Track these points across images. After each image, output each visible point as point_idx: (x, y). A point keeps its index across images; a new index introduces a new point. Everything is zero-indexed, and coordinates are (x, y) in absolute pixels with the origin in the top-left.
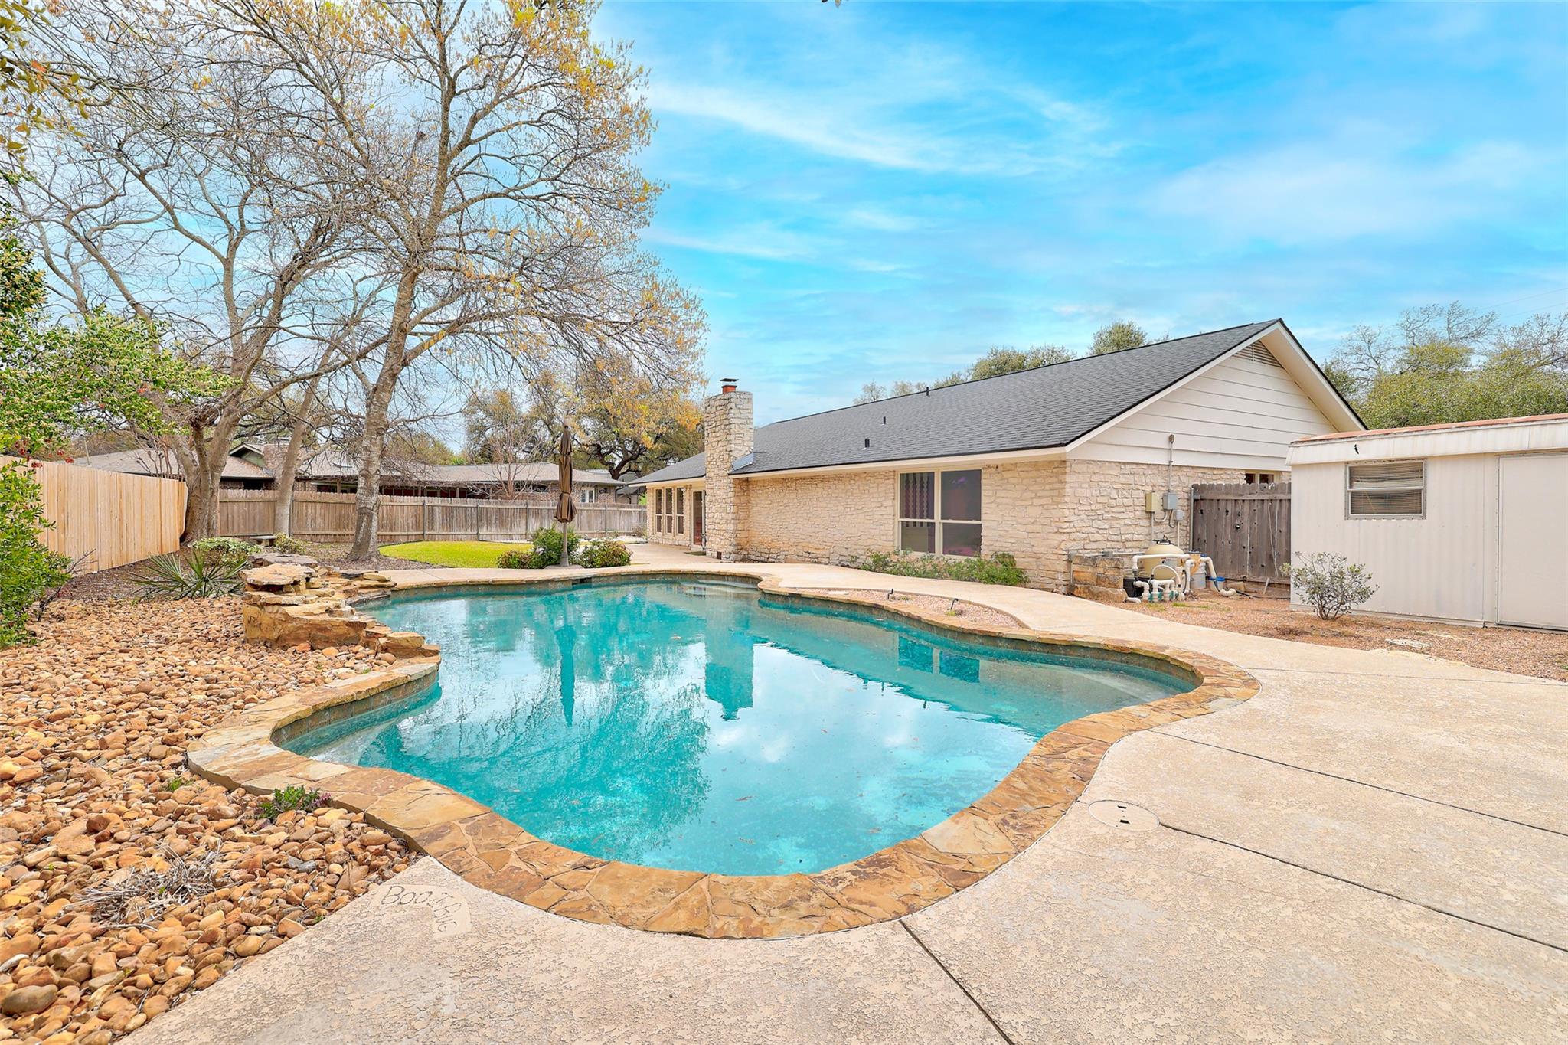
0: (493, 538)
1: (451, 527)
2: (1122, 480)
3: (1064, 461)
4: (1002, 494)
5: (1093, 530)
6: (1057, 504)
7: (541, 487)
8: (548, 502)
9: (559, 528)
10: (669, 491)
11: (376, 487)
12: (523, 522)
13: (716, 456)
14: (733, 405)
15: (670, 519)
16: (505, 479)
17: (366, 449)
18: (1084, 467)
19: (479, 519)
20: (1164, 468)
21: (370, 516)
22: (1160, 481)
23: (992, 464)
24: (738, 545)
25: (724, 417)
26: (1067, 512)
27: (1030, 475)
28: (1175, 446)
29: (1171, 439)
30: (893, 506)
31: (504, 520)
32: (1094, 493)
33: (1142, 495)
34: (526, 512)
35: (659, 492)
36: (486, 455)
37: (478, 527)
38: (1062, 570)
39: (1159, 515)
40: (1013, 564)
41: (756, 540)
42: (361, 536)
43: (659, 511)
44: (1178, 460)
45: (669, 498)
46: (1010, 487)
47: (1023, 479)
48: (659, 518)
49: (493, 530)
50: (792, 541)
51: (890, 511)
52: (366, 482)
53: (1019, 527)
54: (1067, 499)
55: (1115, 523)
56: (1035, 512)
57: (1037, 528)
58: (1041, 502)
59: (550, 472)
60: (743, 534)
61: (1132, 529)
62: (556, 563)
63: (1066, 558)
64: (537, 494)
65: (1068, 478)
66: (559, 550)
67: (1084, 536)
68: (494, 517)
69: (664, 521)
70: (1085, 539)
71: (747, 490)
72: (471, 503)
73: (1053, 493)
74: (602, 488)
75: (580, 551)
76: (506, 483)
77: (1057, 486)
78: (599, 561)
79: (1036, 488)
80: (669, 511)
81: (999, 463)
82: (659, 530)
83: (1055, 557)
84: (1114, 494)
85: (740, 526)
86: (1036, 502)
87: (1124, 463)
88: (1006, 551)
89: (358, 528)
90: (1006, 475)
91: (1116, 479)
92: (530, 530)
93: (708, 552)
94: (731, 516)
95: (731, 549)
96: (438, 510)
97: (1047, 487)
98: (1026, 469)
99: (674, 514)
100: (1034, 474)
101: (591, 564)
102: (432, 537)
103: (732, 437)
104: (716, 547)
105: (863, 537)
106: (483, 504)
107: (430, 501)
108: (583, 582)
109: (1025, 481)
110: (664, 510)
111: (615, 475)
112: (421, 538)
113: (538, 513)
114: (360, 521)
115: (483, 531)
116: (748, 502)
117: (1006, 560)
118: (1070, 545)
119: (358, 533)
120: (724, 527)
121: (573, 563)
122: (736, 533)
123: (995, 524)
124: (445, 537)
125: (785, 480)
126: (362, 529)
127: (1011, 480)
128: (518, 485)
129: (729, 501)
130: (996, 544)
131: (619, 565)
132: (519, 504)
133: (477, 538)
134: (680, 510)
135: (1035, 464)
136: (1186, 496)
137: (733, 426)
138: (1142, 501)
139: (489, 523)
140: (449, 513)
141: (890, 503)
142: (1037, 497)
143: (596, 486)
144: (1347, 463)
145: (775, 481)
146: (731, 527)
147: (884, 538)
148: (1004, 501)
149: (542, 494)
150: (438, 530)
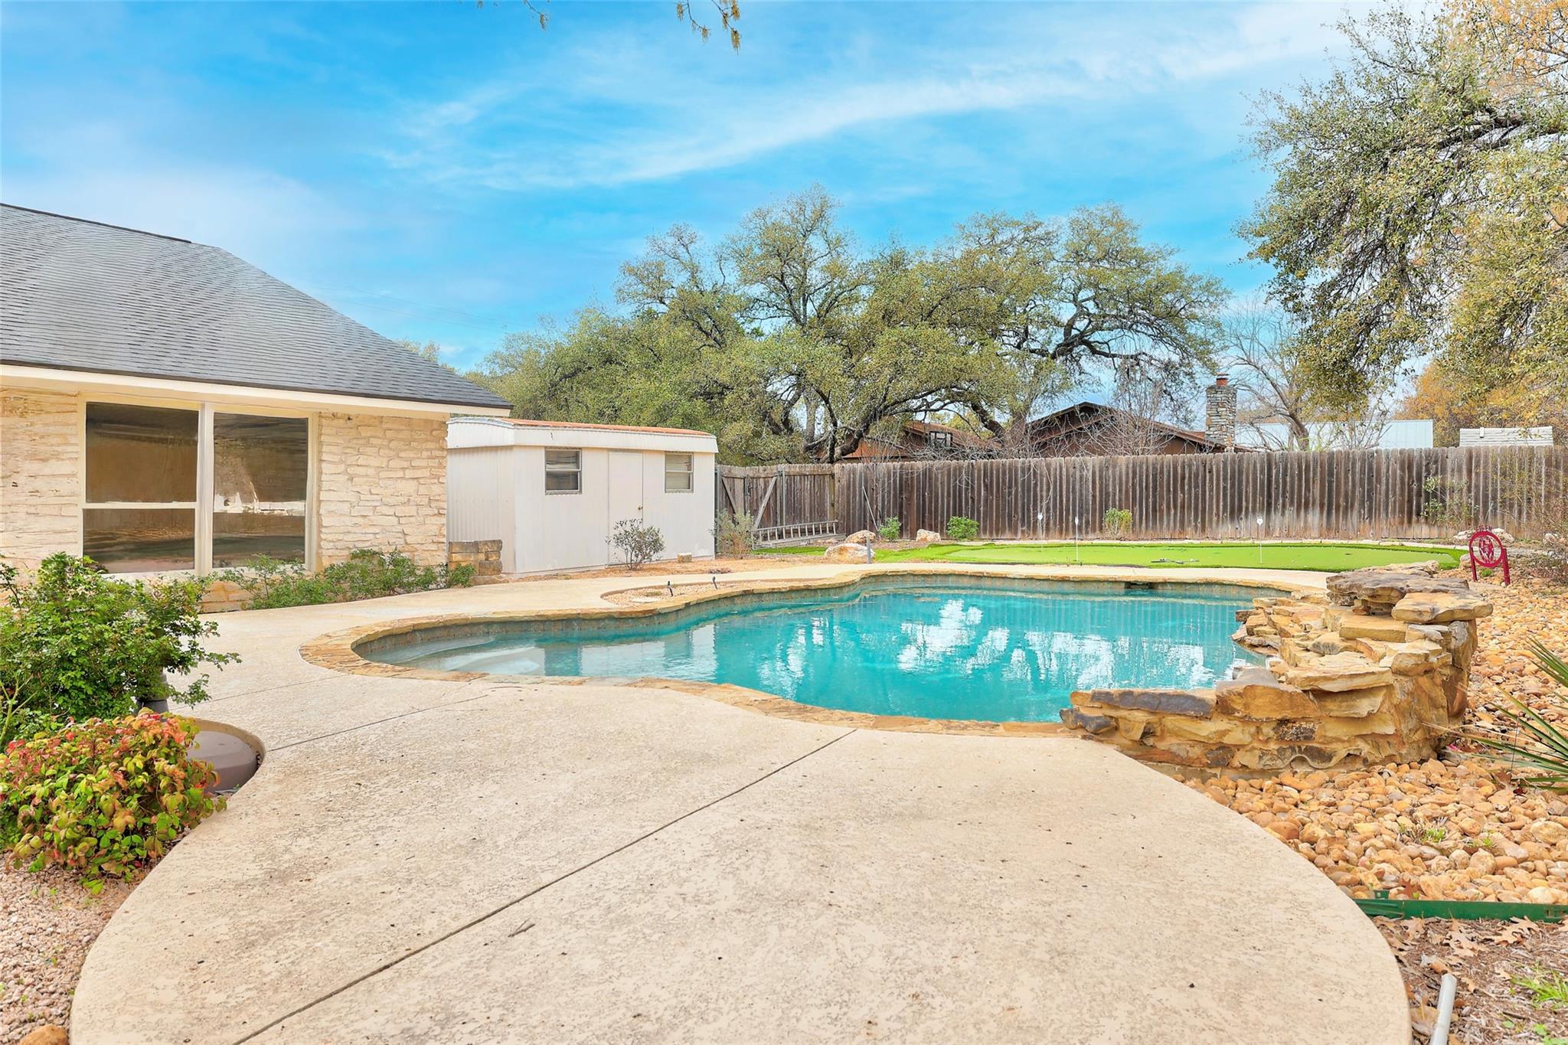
3: (444, 423)
4: (356, 459)
6: (437, 479)
23: (340, 412)
27: (400, 436)
46: (369, 450)
47: (391, 441)
53: (385, 510)
56: (409, 487)
57: (409, 510)
58: (418, 474)
63: (447, 547)
65: (445, 445)
73: (432, 463)
77: (437, 453)
79: (409, 454)
81: (352, 413)
83: (434, 547)
86: (409, 474)
88: (365, 546)
90: (365, 432)
97: (425, 454)
98: (395, 426)
100: (405, 435)
109: (393, 444)
123: (346, 507)
127: (373, 441)
130: (349, 537)
135: (408, 422)
142: (410, 467)
144: (546, 447)
148: (361, 471)
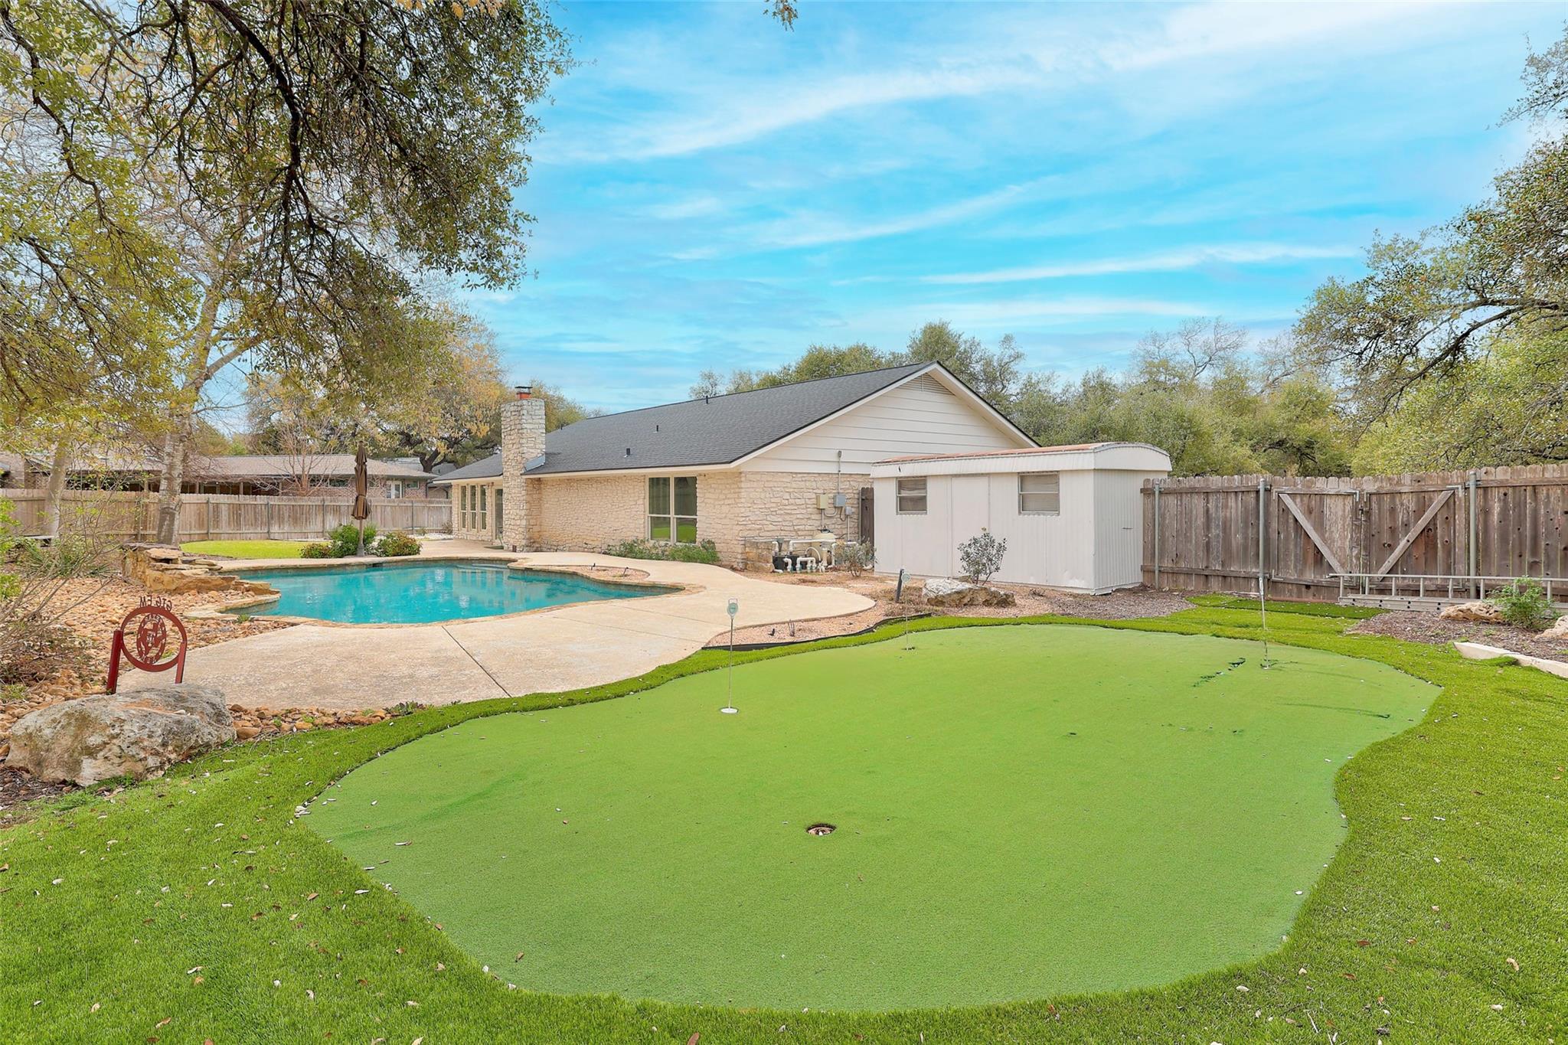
0: (287, 537)
1: (239, 524)
2: (794, 485)
3: (741, 473)
4: (707, 495)
5: (768, 523)
6: (737, 503)
7: (340, 481)
8: (346, 498)
9: (356, 524)
10: (473, 487)
11: (178, 488)
12: (320, 519)
13: (511, 457)
14: (525, 412)
15: (474, 515)
16: (299, 472)
17: (169, 454)
18: (758, 477)
19: (270, 517)
20: (835, 476)
21: (172, 516)
22: (831, 485)
23: (702, 473)
24: (530, 538)
25: (517, 422)
26: (743, 510)
27: (722, 482)
28: (842, 459)
29: (839, 455)
30: (644, 504)
31: (298, 517)
32: (768, 495)
33: (814, 496)
34: (323, 509)
35: (464, 488)
36: (270, 441)
37: (269, 525)
38: (740, 551)
39: (831, 511)
40: (714, 548)
41: (547, 534)
42: (163, 534)
43: (464, 507)
44: (846, 469)
45: (473, 494)
46: (710, 491)
47: (719, 484)
48: (464, 514)
49: (286, 529)
50: (575, 534)
51: (641, 508)
52: (169, 484)
53: (717, 521)
54: (743, 500)
55: (787, 517)
56: (725, 509)
57: (726, 521)
58: (730, 502)
59: (345, 464)
60: (536, 529)
61: (803, 522)
62: (354, 554)
63: (743, 542)
64: (336, 489)
65: (743, 485)
66: (356, 544)
67: (759, 527)
68: (287, 515)
69: (469, 517)
70: (760, 529)
71: (540, 489)
72: (261, 500)
73: (735, 495)
74: (407, 482)
75: (375, 544)
76: (299, 477)
77: (737, 490)
78: (390, 550)
79: (726, 492)
80: (473, 507)
81: (706, 473)
82: (464, 527)
83: (736, 542)
84: (787, 496)
85: (532, 522)
86: (726, 502)
87: (796, 473)
88: (710, 538)
89: (161, 526)
90: (711, 481)
91: (789, 485)
92: (328, 527)
93: (505, 546)
94: (523, 513)
95: (524, 542)
96: (224, 508)
97: (732, 491)
98: (719, 478)
99: (478, 510)
100: (725, 481)
101: (385, 553)
102: (217, 537)
103: (524, 441)
104: (512, 541)
105: (624, 530)
106: (274, 500)
107: (214, 498)
108: (375, 565)
109: (720, 487)
110: (468, 506)
111: (427, 466)
112: (205, 537)
113: (337, 510)
114: (162, 520)
115: (275, 529)
116: (540, 499)
117: (709, 545)
118: (746, 533)
119: (159, 533)
120: (518, 522)
121: (369, 553)
122: (528, 529)
123: (705, 519)
124: (231, 537)
125: (569, 480)
126: (165, 527)
127: (710, 486)
128: (314, 480)
129: (522, 498)
130: (704, 534)
131: (410, 554)
132: (315, 501)
133: (269, 536)
134: (483, 507)
135: (720, 474)
136: (856, 496)
137: (525, 431)
138: (814, 501)
139: (281, 521)
140: (236, 511)
141: (640, 502)
142: (726, 498)
143: (403, 479)
144: (897, 478)
145: (561, 481)
146: (524, 522)
147: (638, 530)
148: (709, 501)
149: (341, 489)
150: (224, 528)
